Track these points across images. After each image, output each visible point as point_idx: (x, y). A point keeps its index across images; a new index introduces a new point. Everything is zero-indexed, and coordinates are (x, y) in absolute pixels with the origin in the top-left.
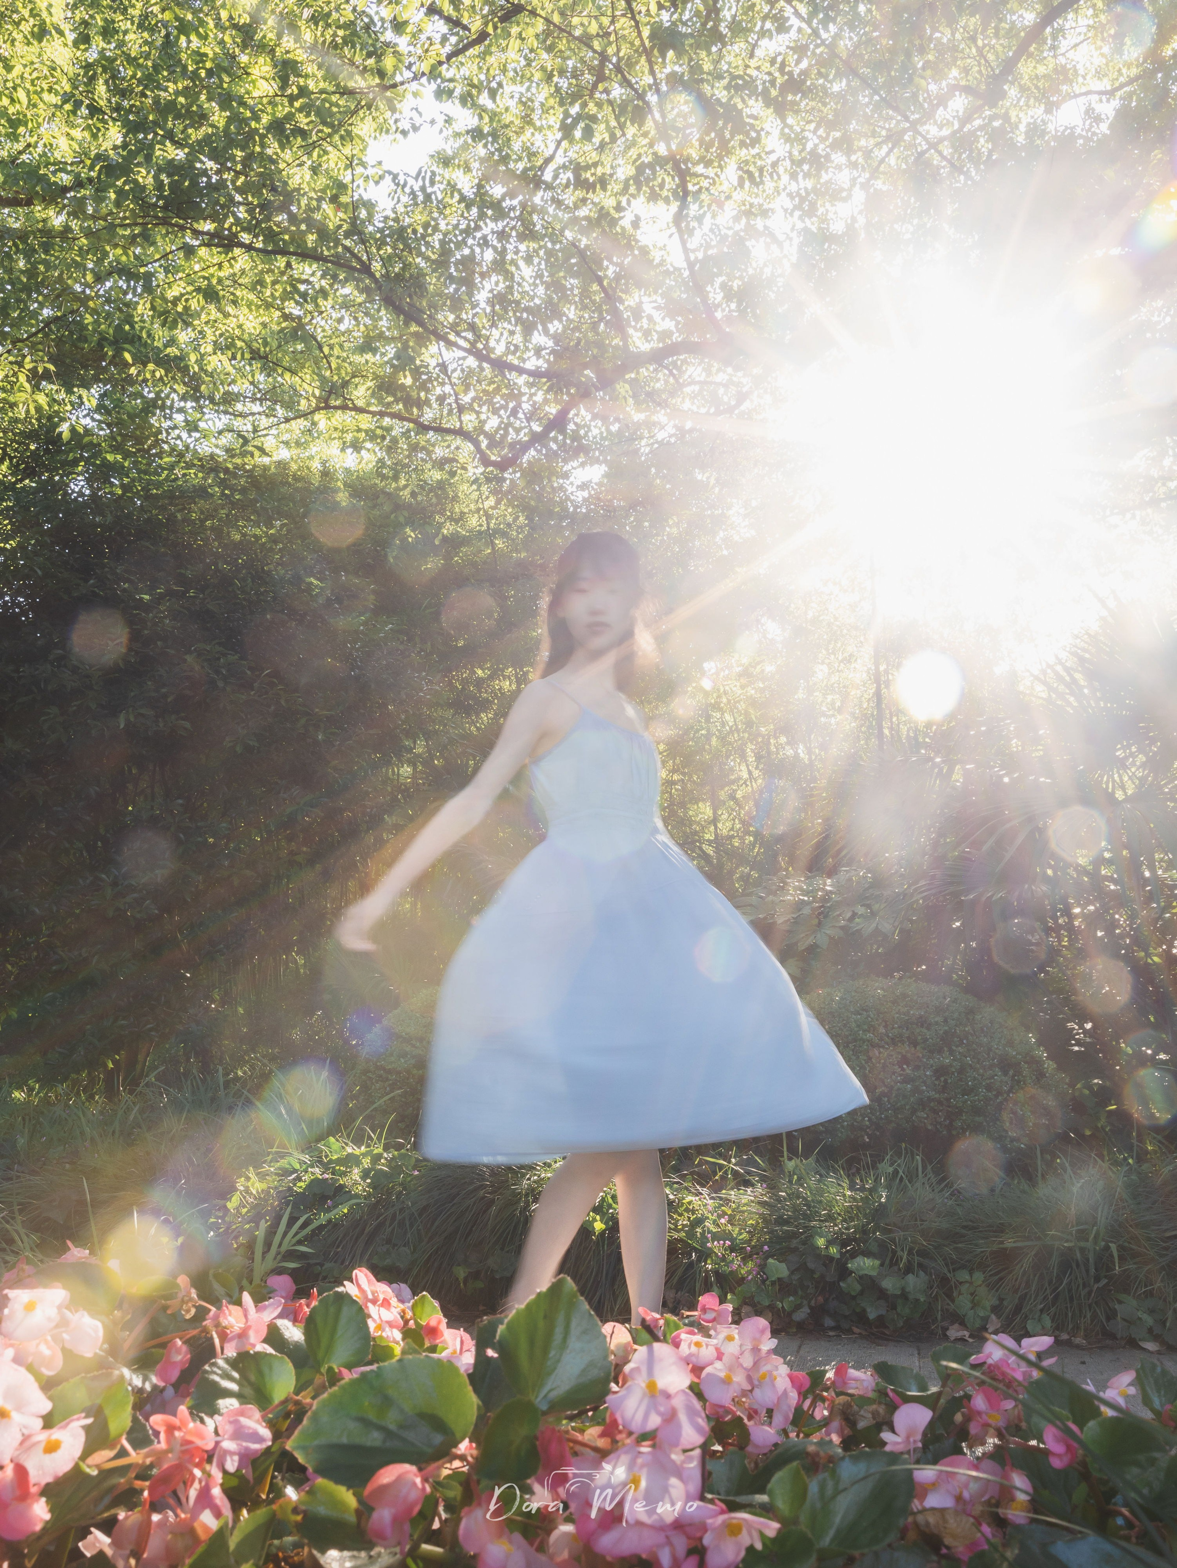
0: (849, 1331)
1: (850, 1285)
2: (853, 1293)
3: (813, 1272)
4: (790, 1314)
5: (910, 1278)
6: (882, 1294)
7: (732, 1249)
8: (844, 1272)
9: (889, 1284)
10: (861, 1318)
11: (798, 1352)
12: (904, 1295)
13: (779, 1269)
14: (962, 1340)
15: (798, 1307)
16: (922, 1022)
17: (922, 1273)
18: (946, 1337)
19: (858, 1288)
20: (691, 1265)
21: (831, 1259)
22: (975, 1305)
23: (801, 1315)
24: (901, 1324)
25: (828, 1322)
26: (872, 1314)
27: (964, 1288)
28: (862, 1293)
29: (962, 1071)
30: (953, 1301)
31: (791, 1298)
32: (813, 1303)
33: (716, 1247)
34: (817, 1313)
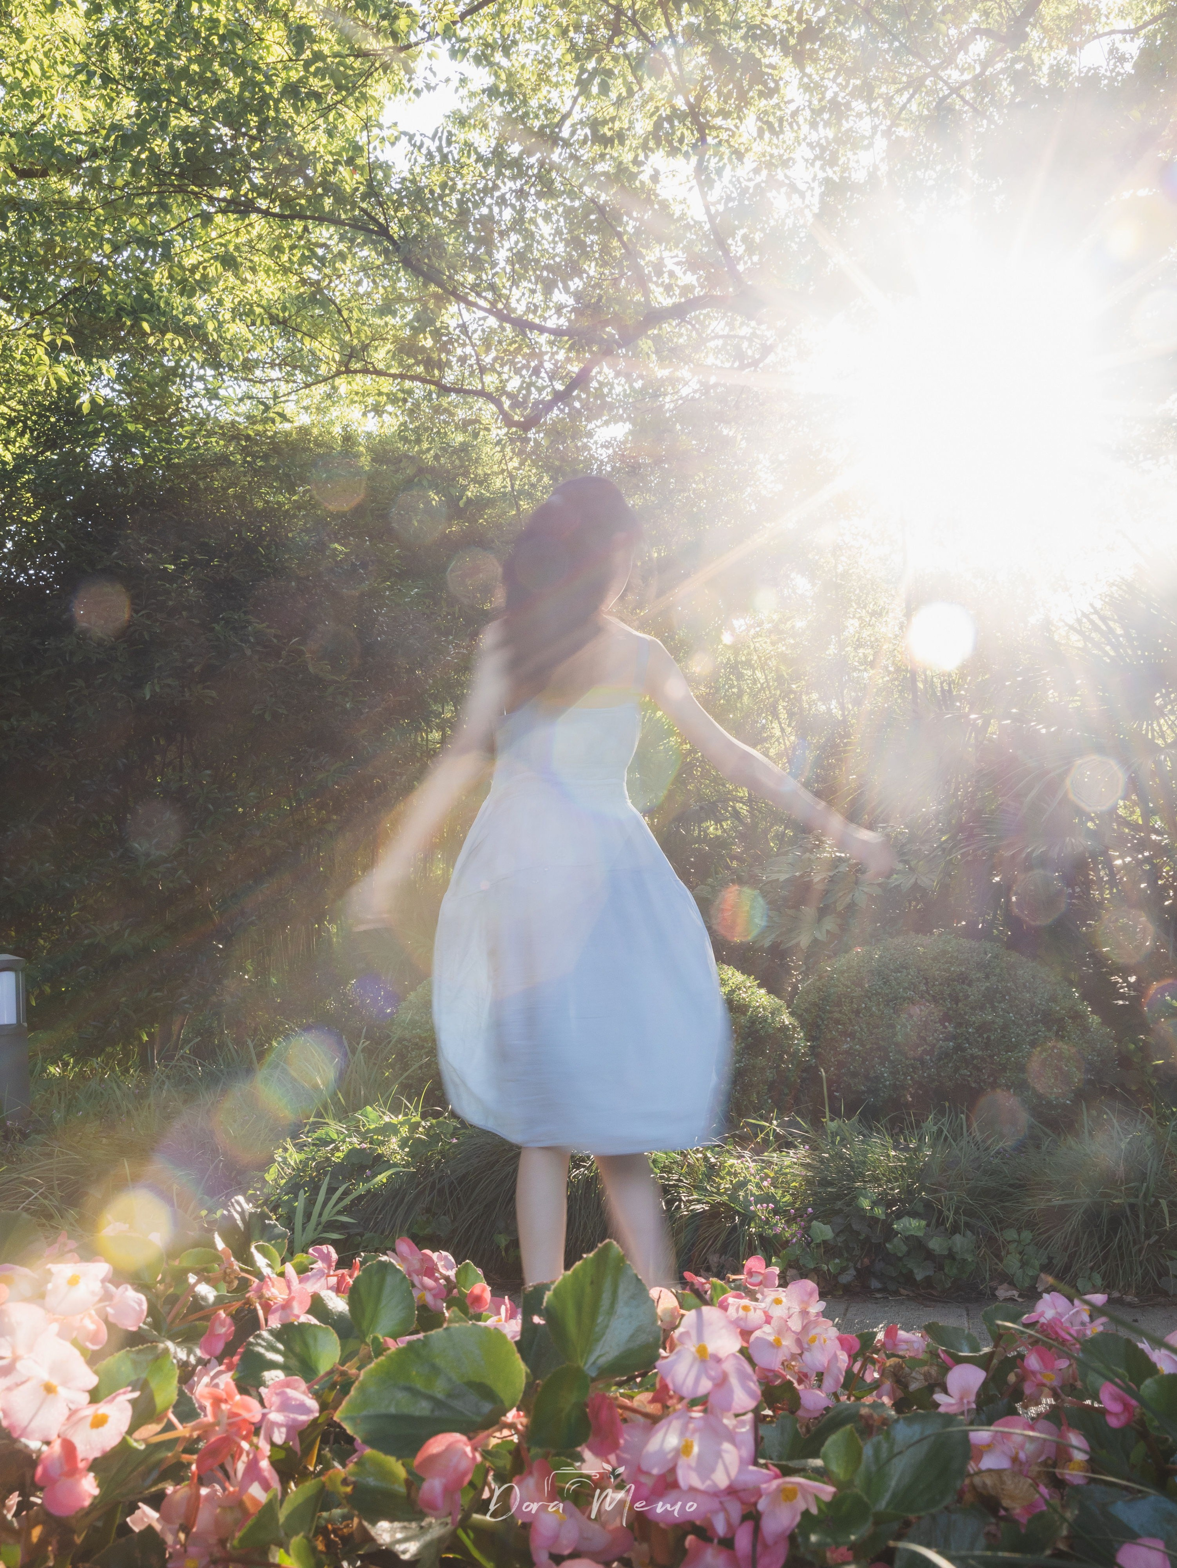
0: (896, 1293)
1: (896, 1246)
2: (900, 1255)
3: (858, 1233)
4: (835, 1277)
5: (958, 1237)
6: (929, 1255)
7: (776, 1212)
8: (890, 1234)
9: (936, 1244)
10: (908, 1279)
11: (845, 1315)
12: (951, 1255)
13: (824, 1231)
14: (1011, 1299)
15: (843, 1270)
16: (963, 979)
17: (969, 1233)
18: (994, 1297)
19: (905, 1248)
20: (734, 1228)
21: (875, 1220)
22: (1024, 1264)
23: (845, 1278)
24: (948, 1285)
25: (875, 1284)
26: (919, 1276)
27: (1012, 1247)
28: (908, 1253)
29: (1005, 1027)
30: (1001, 1260)
31: (837, 1261)
32: (859, 1266)
33: (760, 1210)
34: (863, 1274)
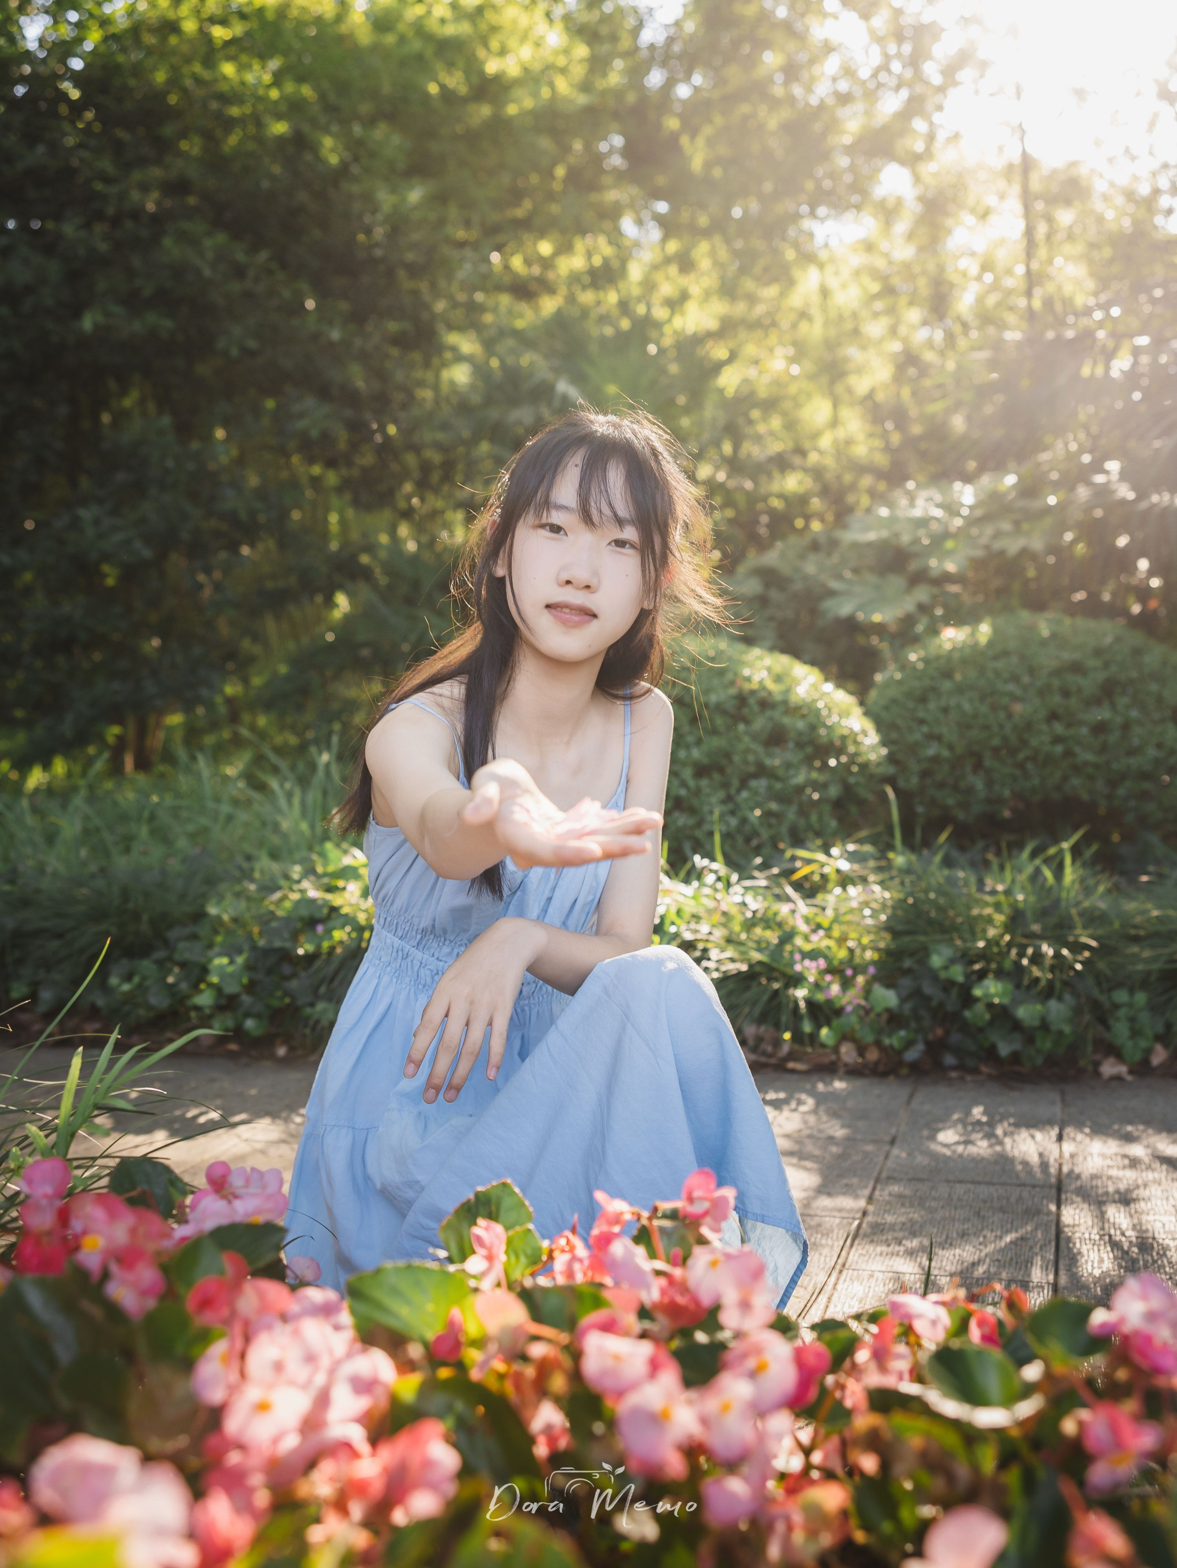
0: (975, 1071)
1: (977, 1014)
2: (981, 1024)
3: (929, 999)
4: (900, 1052)
5: (1053, 1004)
6: (1017, 1026)
7: (831, 970)
8: (968, 1000)
9: (1026, 1012)
10: (991, 1053)
11: (909, 1102)
12: (1044, 1026)
13: (886, 997)
14: (1118, 1078)
15: (909, 1044)
16: (1077, 668)
17: (1068, 997)
18: (1097, 1074)
19: (987, 1016)
20: (776, 992)
21: (951, 983)
22: (1135, 1033)
23: (912, 1055)
24: (1039, 1061)
25: (949, 1060)
26: (1004, 1050)
27: (1122, 1013)
28: (991, 1023)
29: (1126, 727)
30: (1108, 1028)
31: (902, 1033)
32: (930, 1037)
33: (810, 970)
34: (935, 1049)
